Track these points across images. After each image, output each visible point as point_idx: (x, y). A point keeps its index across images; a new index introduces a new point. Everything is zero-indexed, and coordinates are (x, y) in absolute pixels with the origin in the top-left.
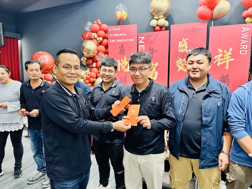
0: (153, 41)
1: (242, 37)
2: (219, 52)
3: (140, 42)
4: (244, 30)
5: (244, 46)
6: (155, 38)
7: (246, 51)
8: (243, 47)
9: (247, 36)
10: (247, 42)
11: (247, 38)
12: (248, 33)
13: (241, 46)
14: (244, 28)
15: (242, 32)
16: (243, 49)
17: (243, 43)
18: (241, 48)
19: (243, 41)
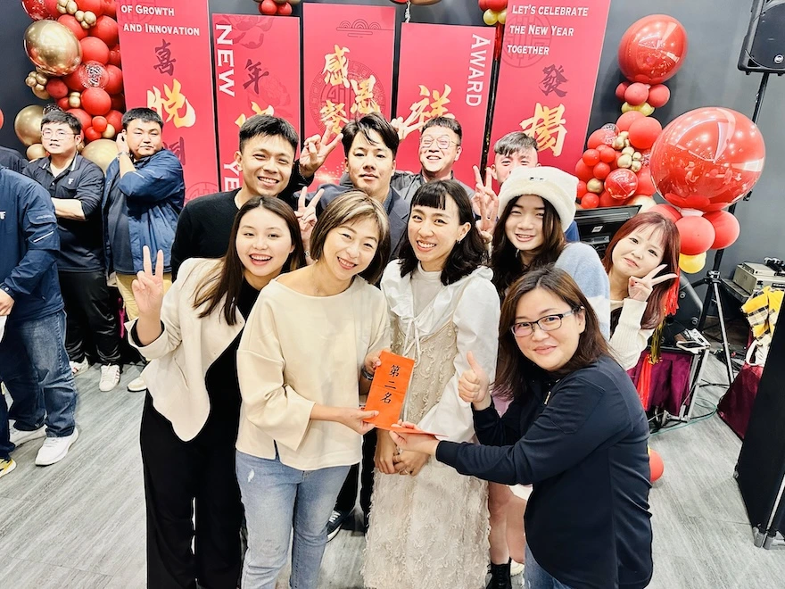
0: (257, 42)
1: (472, 62)
2: (422, 94)
3: (221, 41)
4: (478, 45)
5: (475, 83)
6: (262, 35)
7: (480, 97)
8: (474, 88)
9: (483, 59)
10: (482, 74)
11: (483, 66)
12: (485, 52)
13: (470, 83)
14: (479, 38)
15: (473, 46)
16: (473, 92)
17: (474, 76)
18: (469, 90)
19: (475, 71)
